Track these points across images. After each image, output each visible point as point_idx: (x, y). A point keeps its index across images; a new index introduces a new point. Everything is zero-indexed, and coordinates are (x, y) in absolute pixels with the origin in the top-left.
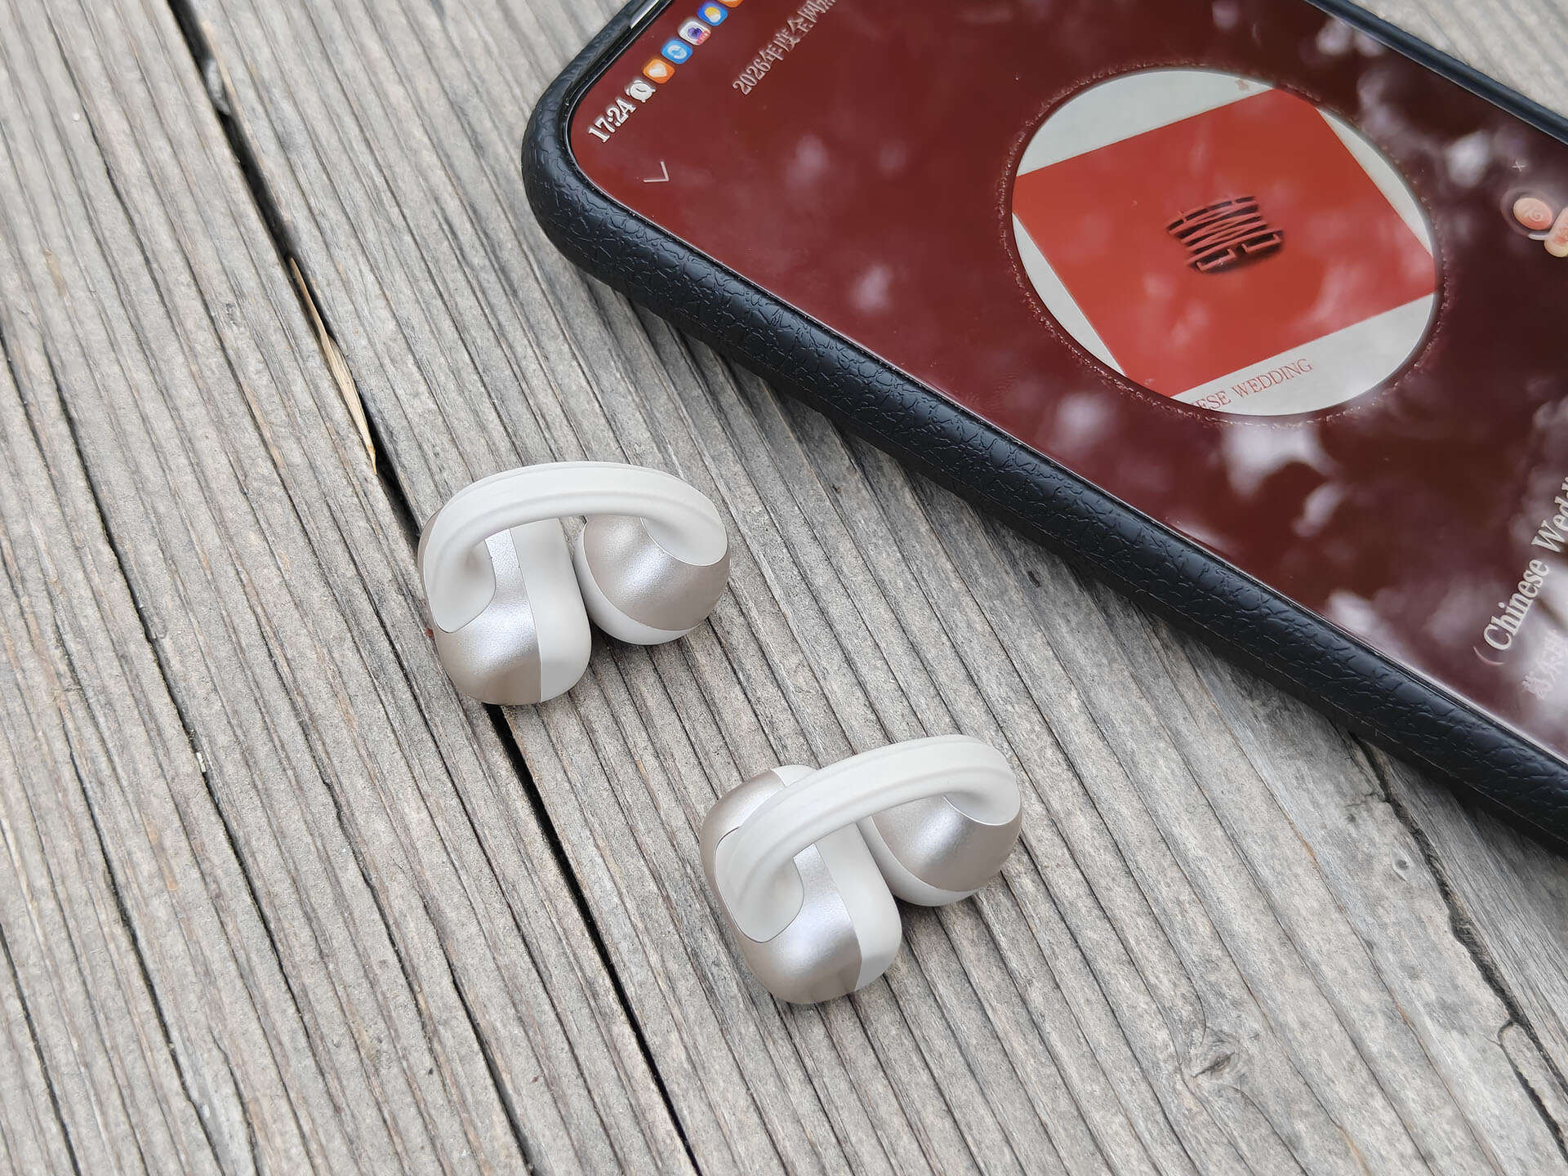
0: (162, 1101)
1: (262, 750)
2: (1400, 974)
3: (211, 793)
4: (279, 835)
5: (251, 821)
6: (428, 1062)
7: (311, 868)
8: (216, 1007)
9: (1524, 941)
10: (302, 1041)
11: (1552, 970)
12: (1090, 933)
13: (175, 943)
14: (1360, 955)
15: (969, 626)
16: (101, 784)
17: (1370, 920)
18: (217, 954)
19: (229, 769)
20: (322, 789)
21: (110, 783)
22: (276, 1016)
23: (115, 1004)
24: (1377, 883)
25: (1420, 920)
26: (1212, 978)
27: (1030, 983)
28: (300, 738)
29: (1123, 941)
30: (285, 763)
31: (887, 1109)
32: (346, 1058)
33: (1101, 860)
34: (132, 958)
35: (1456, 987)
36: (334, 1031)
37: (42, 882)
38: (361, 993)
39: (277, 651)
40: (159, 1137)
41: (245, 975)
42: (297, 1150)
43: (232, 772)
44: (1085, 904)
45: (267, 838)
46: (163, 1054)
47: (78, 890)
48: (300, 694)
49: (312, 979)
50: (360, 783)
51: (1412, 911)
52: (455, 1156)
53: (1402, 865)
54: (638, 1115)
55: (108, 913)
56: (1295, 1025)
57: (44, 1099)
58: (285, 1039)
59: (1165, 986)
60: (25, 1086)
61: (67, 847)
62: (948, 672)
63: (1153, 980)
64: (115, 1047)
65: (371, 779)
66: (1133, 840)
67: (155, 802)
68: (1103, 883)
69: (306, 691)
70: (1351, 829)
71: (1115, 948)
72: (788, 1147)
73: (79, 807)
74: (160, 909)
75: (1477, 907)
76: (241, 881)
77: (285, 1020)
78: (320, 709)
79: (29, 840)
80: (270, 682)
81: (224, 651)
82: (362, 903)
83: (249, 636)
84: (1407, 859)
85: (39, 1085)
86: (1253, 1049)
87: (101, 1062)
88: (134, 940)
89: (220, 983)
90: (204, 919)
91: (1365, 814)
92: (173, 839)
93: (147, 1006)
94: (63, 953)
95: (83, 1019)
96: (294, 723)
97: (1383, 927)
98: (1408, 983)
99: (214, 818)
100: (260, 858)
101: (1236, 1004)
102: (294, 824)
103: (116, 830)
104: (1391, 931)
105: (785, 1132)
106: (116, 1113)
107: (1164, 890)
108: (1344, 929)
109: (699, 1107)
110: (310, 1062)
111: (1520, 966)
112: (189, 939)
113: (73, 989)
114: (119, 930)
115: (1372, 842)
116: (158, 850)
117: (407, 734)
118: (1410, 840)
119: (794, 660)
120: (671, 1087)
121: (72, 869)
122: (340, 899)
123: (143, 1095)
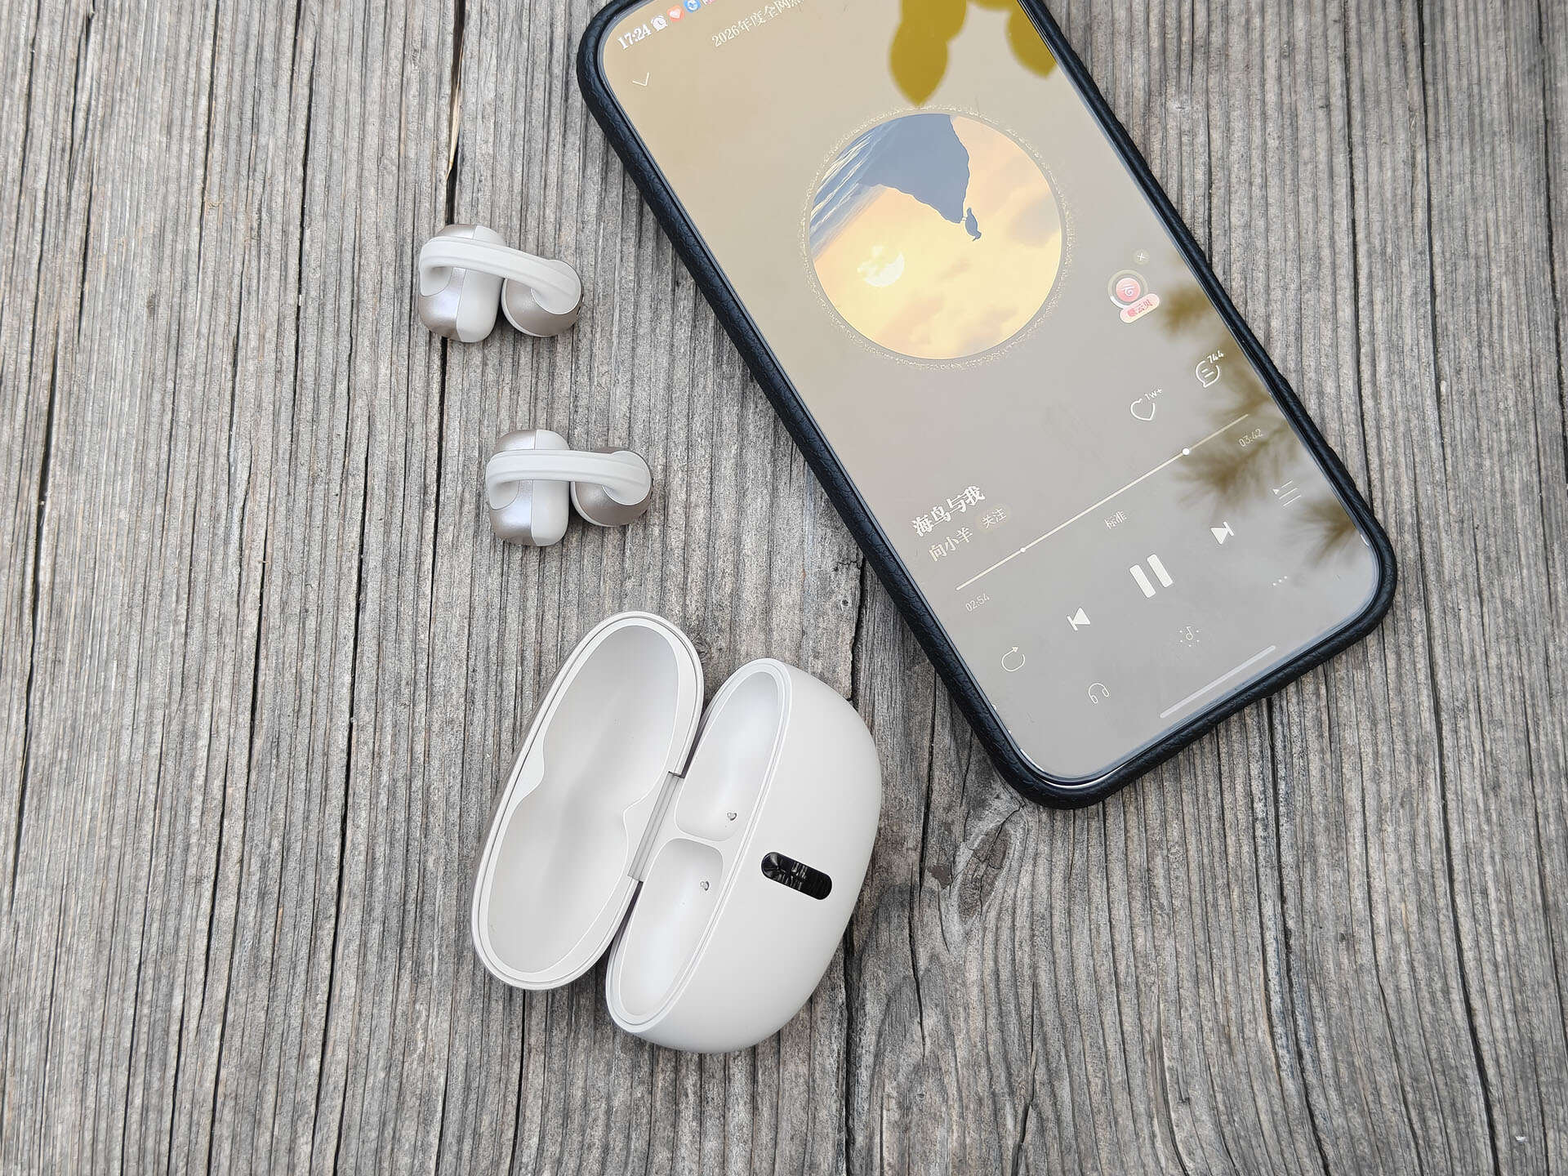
0: (216, 456)
1: (329, 307)
2: (810, 653)
3: (298, 318)
4: (319, 353)
5: (310, 339)
6: (338, 490)
7: (327, 375)
8: (257, 424)
9: (882, 666)
10: (287, 456)
11: (887, 686)
12: (672, 567)
13: (251, 386)
14: (797, 635)
15: (704, 387)
16: (249, 293)
17: (812, 621)
18: (267, 399)
19: (310, 310)
20: (348, 338)
21: (254, 294)
22: (281, 438)
23: (214, 403)
24: (828, 606)
25: (838, 632)
26: (717, 614)
27: (630, 577)
28: (349, 308)
29: (686, 578)
30: (337, 319)
31: (532, 605)
32: (303, 472)
33: (700, 534)
34: (230, 384)
35: (834, 671)
36: (303, 457)
37: (204, 331)
38: (323, 445)
39: (356, 259)
40: (209, 472)
41: (276, 414)
42: (264, 504)
43: (311, 312)
44: (678, 552)
45: (313, 352)
46: (225, 435)
47: (219, 341)
48: (358, 286)
49: (304, 429)
50: (367, 343)
51: (837, 626)
52: (331, 537)
53: (845, 603)
54: (419, 556)
55: (227, 358)
56: (743, 653)
57: (166, 434)
58: (280, 452)
59: (692, 608)
60: (161, 424)
61: (222, 318)
62: (680, 407)
63: (688, 602)
64: (206, 423)
65: (372, 343)
66: (721, 532)
67: (270, 312)
68: (693, 546)
69: (362, 284)
70: (833, 574)
71: (680, 579)
72: (477, 601)
73: (235, 301)
74: (251, 367)
75: (870, 639)
76: (293, 369)
77: (284, 444)
78: (364, 297)
79: (207, 307)
80: (347, 273)
81: (333, 247)
82: (342, 403)
83: (347, 245)
84: (850, 601)
85: (167, 426)
86: (715, 654)
87: (197, 427)
88: (234, 376)
89: (263, 413)
90: (269, 379)
91: (844, 570)
92: (271, 334)
93: (227, 410)
94: (201, 369)
95: (197, 404)
96: (349, 300)
97: (817, 627)
98: (811, 658)
99: (294, 332)
100: (305, 360)
101: (720, 630)
102: (328, 351)
103: (247, 319)
104: (820, 631)
105: (479, 592)
106: (194, 454)
107: (721, 562)
108: (797, 620)
109: (446, 564)
110: (287, 467)
111: (872, 676)
112: (258, 386)
113: (199, 387)
114: (229, 368)
115: (838, 586)
116: (262, 337)
117: (399, 328)
118: (858, 593)
119: (605, 368)
120: (439, 550)
121: (220, 330)
122: (333, 395)
123: (209, 450)
